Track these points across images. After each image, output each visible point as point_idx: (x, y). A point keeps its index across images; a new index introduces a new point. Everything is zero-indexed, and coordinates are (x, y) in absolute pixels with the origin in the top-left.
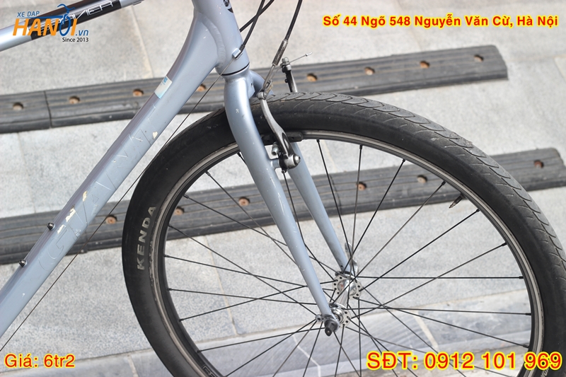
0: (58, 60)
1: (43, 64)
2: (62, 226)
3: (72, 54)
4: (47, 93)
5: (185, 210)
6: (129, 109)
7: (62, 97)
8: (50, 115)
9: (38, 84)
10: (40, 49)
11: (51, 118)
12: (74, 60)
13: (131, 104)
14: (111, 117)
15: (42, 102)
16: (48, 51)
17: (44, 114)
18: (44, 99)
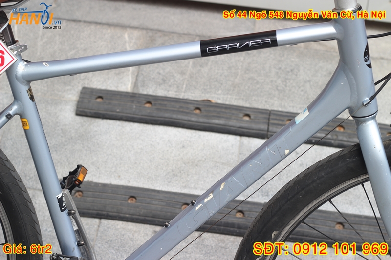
0: (290, 90)
1: (278, 90)
2: (201, 205)
3: (302, 88)
4: (272, 112)
5: (345, 227)
6: (329, 139)
7: (282, 118)
8: (268, 129)
9: (269, 104)
10: (280, 79)
11: (268, 131)
12: (302, 93)
13: (332, 135)
14: (314, 141)
15: (265, 118)
16: (286, 82)
17: (264, 127)
18: (268, 116)
